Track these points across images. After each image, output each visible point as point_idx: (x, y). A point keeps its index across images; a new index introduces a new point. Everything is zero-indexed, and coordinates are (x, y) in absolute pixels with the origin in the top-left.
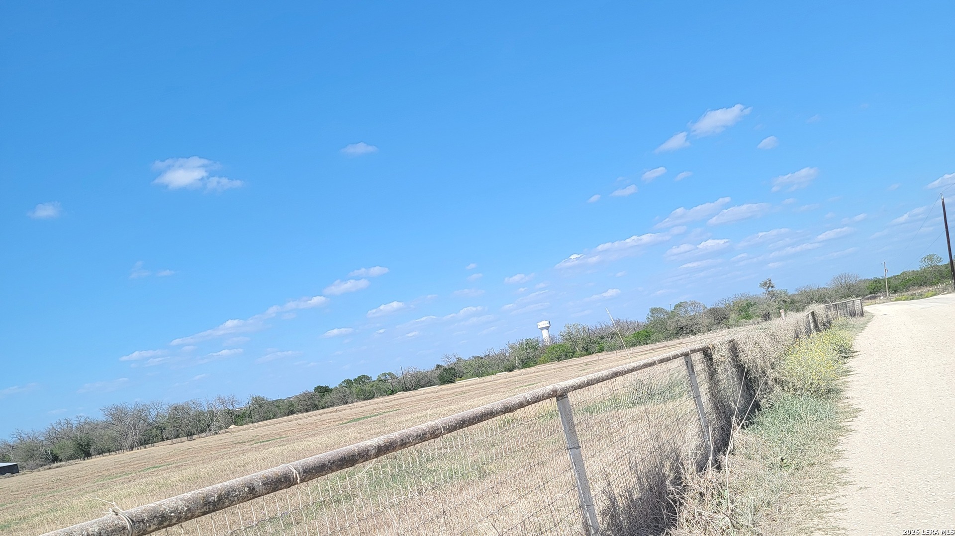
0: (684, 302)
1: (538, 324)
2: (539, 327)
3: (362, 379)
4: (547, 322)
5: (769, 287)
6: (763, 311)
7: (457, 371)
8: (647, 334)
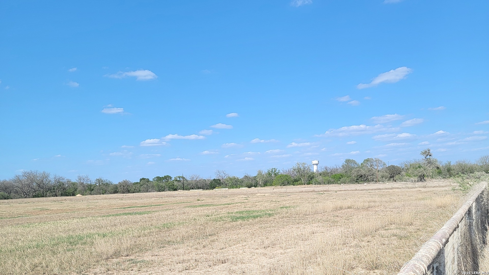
0: (370, 159)
2: (313, 163)
3: (167, 178)
4: (317, 161)
5: (427, 155)
7: (222, 182)
8: (341, 177)
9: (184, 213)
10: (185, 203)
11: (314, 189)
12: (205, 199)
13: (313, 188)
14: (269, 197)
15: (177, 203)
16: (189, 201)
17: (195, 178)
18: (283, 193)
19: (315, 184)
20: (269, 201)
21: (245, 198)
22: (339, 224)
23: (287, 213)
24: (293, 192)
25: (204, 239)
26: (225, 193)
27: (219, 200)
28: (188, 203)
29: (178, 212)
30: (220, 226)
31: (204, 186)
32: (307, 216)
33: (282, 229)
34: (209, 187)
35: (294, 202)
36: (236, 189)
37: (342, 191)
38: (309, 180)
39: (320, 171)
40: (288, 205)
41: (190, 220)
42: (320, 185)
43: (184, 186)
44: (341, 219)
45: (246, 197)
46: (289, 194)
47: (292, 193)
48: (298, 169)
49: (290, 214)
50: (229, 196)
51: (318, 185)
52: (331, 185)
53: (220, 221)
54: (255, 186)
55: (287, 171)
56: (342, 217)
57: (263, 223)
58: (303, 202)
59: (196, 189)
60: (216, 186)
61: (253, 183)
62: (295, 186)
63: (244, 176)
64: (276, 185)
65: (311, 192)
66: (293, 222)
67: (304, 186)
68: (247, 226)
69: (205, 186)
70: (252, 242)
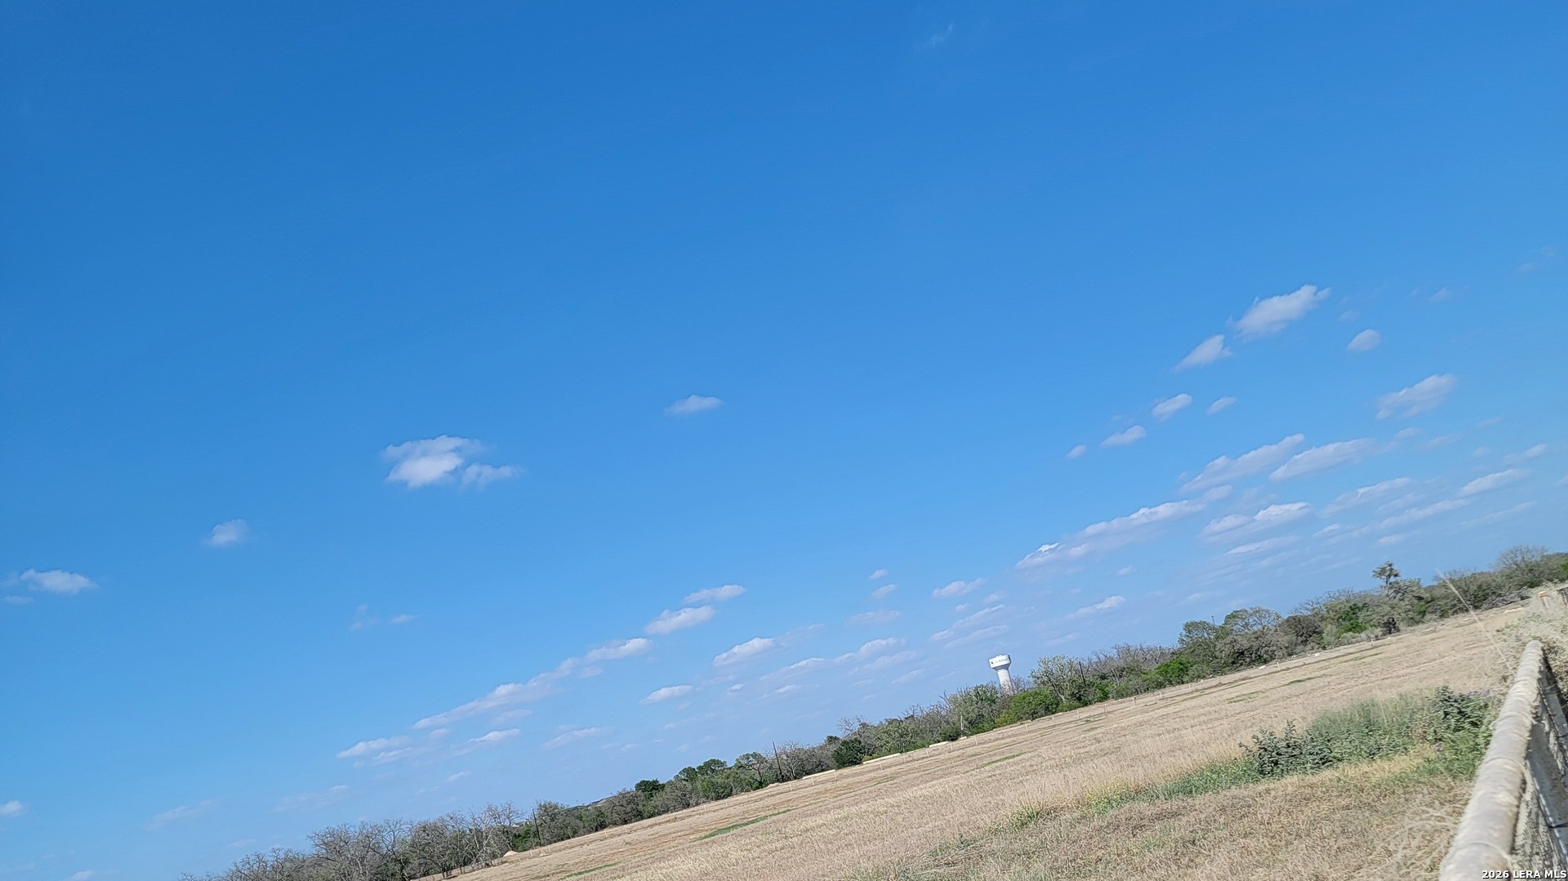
0: (1241, 611)
1: (991, 661)
2: (992, 666)
3: (711, 767)
4: (1005, 657)
5: (1389, 576)
6: (1383, 616)
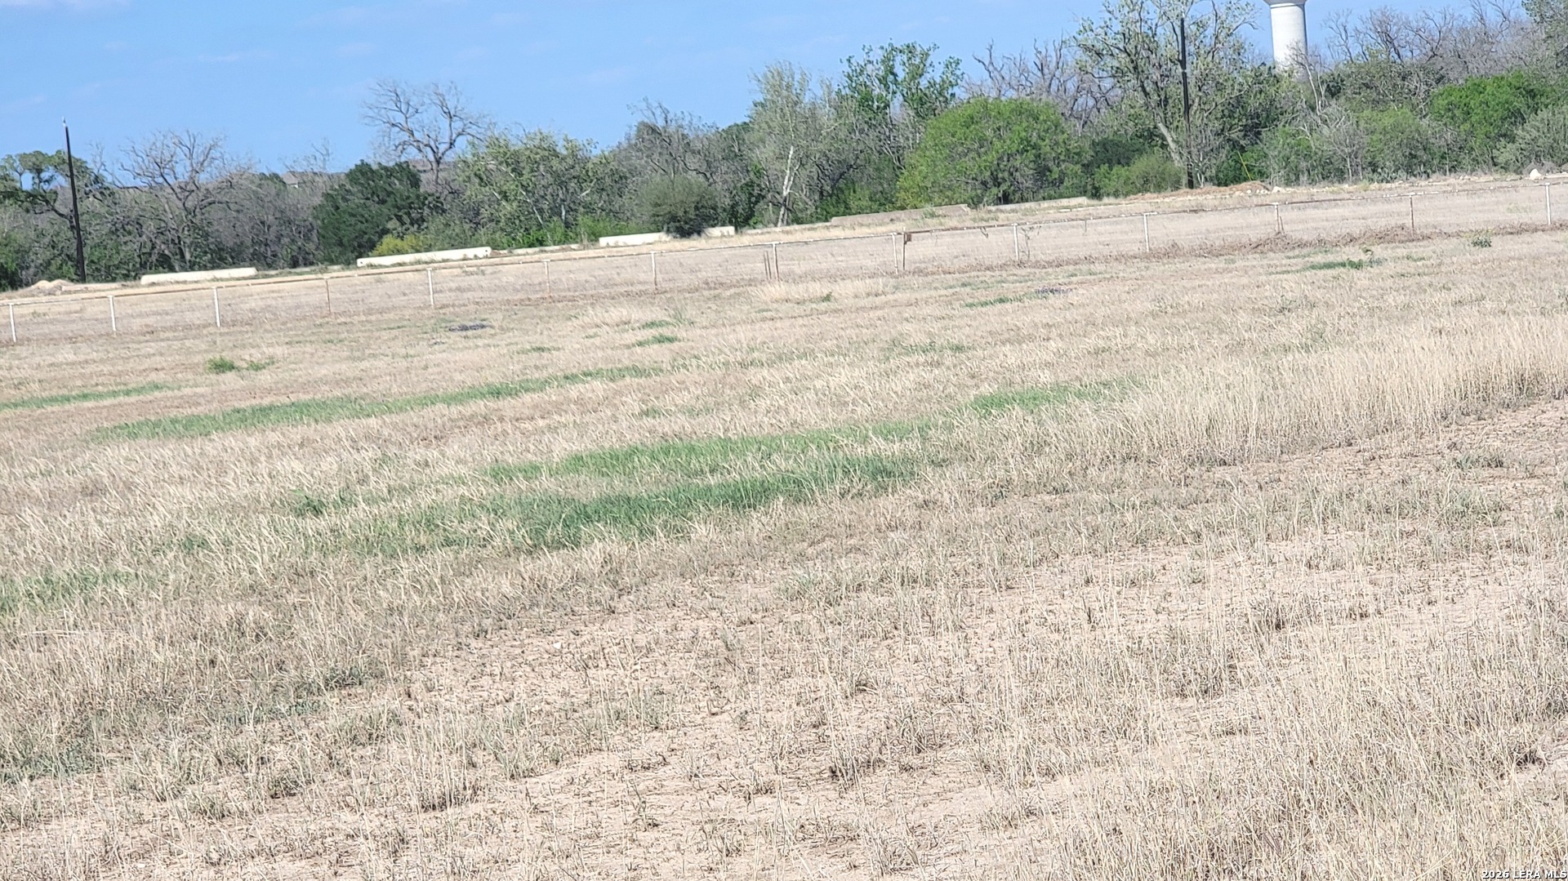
7: (431, 189)
8: (1519, 103)
9: (93, 491)
10: (100, 396)
11: (1280, 222)
12: (279, 351)
13: (1269, 216)
14: (873, 314)
15: (23, 403)
16: (134, 381)
17: (179, 169)
18: (1002, 267)
19: (1292, 179)
20: (873, 351)
21: (652, 324)
22: (1512, 532)
23: (1037, 447)
24: (1089, 260)
25: (275, 714)
26: (459, 289)
27: (407, 356)
28: (128, 393)
29: (35, 486)
30: (420, 593)
31: (272, 236)
32: (1219, 472)
33: (1001, 601)
34: (311, 247)
35: (1101, 343)
36: (561, 255)
37: (1536, 230)
38: (1235, 145)
39: (1333, 60)
40: (1046, 377)
41: (146, 549)
42: (1336, 187)
43: (80, 246)
44: (1531, 484)
45: (661, 324)
46: (1056, 277)
47: (1084, 268)
48: (1130, 48)
49: (1070, 457)
50: (500, 316)
51: (1312, 182)
52: (1438, 184)
53: (419, 549)
54: (742, 219)
55: (1023, 71)
56: (1538, 471)
57: (819, 548)
58: (1185, 340)
59: (192, 269)
60: (385, 232)
61: (719, 186)
62: (1107, 206)
63: (633, 132)
64: (930, 200)
65: (1258, 247)
66: (1096, 530)
67: (1186, 198)
68: (672, 583)
69: (279, 237)
70: (724, 725)
